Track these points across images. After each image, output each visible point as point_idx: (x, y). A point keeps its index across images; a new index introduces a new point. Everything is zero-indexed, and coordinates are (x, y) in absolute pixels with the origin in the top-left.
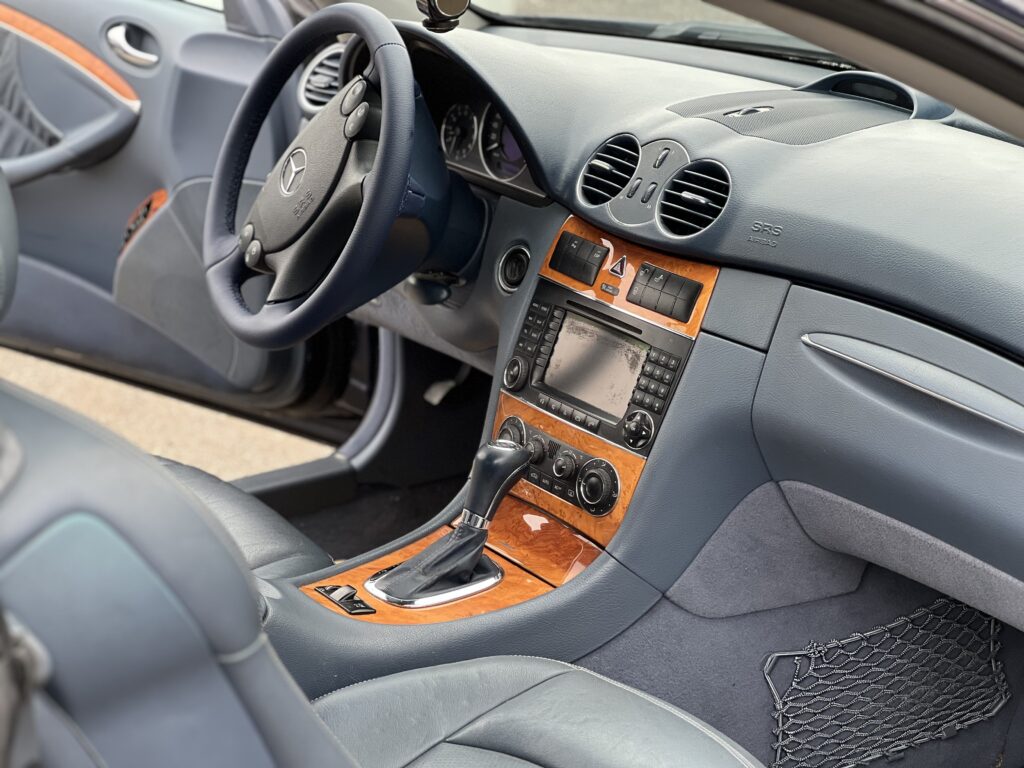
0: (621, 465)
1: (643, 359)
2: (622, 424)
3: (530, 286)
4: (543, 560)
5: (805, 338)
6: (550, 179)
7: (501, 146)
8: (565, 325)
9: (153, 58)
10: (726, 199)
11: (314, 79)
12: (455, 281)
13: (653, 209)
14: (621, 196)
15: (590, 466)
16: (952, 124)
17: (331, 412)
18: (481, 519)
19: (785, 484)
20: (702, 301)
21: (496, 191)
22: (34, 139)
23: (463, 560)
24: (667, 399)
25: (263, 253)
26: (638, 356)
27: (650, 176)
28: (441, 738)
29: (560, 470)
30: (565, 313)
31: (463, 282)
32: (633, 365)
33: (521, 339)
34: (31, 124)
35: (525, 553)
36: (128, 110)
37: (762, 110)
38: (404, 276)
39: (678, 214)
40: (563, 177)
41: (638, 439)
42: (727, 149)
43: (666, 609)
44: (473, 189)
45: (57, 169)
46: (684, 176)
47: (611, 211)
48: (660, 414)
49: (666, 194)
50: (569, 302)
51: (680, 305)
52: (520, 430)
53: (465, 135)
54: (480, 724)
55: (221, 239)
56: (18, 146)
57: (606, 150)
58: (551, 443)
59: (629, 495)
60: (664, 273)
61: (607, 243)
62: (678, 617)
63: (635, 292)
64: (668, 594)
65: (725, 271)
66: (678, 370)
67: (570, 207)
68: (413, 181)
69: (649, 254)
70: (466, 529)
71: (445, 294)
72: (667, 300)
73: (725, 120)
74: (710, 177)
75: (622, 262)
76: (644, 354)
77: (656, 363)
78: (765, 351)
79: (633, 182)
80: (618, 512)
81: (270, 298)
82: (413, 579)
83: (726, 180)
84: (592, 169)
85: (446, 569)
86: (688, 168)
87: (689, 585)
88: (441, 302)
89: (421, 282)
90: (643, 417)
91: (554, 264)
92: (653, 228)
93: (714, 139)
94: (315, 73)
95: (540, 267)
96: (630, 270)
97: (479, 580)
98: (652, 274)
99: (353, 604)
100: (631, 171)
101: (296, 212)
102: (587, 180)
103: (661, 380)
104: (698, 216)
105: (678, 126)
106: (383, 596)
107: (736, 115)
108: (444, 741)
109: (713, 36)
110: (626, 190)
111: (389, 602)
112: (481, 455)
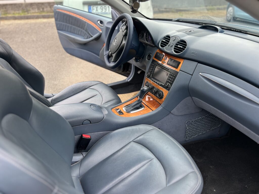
0: (164, 92)
1: (169, 74)
2: (165, 85)
3: (151, 60)
4: (151, 105)
5: (200, 74)
6: (155, 43)
7: (148, 37)
8: (156, 67)
9: (103, 25)
10: (186, 47)
11: (122, 27)
12: (140, 58)
13: (172, 48)
14: (167, 46)
15: (159, 91)
16: (224, 34)
17: (126, 73)
18: (141, 99)
19: (193, 97)
20: (180, 65)
21: (147, 45)
22: (90, 36)
23: (138, 105)
24: (173, 82)
25: (111, 54)
26: (168, 74)
27: (172, 42)
28: (132, 140)
29: (154, 91)
30: (156, 65)
31: (141, 59)
32: (167, 75)
33: (149, 69)
34: (90, 34)
35: (148, 104)
36: (100, 32)
37: (192, 31)
38: (133, 58)
39: (177, 49)
40: (157, 42)
41: (167, 88)
42: (186, 38)
43: (170, 114)
44: (143, 44)
45: (92, 40)
46: (178, 43)
47: (165, 49)
48: (171, 84)
49: (175, 46)
50: (157, 64)
51: (176, 66)
52: (148, 84)
53: (143, 36)
54: (138, 139)
55: (107, 51)
56: (88, 37)
57: (165, 38)
58: (153, 86)
59: (165, 97)
60: (174, 60)
61: (164, 54)
62: (172, 116)
63: (168, 63)
64: (171, 112)
65: (185, 60)
66: (175, 77)
67: (158, 48)
68: (133, 43)
69: (171, 56)
70: (139, 100)
71: (139, 61)
72: (174, 64)
73: (186, 33)
74: (183, 43)
75: (166, 57)
76: (169, 73)
77: (171, 75)
78: (192, 75)
79: (169, 44)
80: (163, 99)
81: (112, 61)
82: (130, 108)
83: (186, 43)
84: (162, 41)
85: (135, 107)
86: (179, 41)
87: (174, 111)
88: (139, 62)
89: (135, 58)
90: (169, 84)
91: (155, 57)
92: (172, 52)
93: (184, 36)
94: (122, 26)
95: (153, 58)
96: (168, 59)
97: (141, 108)
98: (172, 60)
99: (121, 112)
100: (169, 42)
101: (116, 48)
102: (161, 43)
103: (172, 78)
104: (181, 50)
105: (177, 34)
106: (125, 111)
107: (188, 32)
108: (132, 141)
109: (182, 20)
110: (168, 45)
111: (126, 112)
112: (142, 89)
